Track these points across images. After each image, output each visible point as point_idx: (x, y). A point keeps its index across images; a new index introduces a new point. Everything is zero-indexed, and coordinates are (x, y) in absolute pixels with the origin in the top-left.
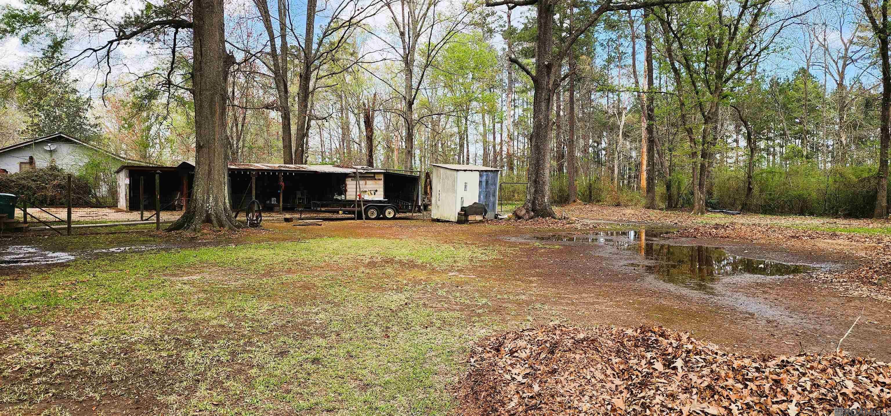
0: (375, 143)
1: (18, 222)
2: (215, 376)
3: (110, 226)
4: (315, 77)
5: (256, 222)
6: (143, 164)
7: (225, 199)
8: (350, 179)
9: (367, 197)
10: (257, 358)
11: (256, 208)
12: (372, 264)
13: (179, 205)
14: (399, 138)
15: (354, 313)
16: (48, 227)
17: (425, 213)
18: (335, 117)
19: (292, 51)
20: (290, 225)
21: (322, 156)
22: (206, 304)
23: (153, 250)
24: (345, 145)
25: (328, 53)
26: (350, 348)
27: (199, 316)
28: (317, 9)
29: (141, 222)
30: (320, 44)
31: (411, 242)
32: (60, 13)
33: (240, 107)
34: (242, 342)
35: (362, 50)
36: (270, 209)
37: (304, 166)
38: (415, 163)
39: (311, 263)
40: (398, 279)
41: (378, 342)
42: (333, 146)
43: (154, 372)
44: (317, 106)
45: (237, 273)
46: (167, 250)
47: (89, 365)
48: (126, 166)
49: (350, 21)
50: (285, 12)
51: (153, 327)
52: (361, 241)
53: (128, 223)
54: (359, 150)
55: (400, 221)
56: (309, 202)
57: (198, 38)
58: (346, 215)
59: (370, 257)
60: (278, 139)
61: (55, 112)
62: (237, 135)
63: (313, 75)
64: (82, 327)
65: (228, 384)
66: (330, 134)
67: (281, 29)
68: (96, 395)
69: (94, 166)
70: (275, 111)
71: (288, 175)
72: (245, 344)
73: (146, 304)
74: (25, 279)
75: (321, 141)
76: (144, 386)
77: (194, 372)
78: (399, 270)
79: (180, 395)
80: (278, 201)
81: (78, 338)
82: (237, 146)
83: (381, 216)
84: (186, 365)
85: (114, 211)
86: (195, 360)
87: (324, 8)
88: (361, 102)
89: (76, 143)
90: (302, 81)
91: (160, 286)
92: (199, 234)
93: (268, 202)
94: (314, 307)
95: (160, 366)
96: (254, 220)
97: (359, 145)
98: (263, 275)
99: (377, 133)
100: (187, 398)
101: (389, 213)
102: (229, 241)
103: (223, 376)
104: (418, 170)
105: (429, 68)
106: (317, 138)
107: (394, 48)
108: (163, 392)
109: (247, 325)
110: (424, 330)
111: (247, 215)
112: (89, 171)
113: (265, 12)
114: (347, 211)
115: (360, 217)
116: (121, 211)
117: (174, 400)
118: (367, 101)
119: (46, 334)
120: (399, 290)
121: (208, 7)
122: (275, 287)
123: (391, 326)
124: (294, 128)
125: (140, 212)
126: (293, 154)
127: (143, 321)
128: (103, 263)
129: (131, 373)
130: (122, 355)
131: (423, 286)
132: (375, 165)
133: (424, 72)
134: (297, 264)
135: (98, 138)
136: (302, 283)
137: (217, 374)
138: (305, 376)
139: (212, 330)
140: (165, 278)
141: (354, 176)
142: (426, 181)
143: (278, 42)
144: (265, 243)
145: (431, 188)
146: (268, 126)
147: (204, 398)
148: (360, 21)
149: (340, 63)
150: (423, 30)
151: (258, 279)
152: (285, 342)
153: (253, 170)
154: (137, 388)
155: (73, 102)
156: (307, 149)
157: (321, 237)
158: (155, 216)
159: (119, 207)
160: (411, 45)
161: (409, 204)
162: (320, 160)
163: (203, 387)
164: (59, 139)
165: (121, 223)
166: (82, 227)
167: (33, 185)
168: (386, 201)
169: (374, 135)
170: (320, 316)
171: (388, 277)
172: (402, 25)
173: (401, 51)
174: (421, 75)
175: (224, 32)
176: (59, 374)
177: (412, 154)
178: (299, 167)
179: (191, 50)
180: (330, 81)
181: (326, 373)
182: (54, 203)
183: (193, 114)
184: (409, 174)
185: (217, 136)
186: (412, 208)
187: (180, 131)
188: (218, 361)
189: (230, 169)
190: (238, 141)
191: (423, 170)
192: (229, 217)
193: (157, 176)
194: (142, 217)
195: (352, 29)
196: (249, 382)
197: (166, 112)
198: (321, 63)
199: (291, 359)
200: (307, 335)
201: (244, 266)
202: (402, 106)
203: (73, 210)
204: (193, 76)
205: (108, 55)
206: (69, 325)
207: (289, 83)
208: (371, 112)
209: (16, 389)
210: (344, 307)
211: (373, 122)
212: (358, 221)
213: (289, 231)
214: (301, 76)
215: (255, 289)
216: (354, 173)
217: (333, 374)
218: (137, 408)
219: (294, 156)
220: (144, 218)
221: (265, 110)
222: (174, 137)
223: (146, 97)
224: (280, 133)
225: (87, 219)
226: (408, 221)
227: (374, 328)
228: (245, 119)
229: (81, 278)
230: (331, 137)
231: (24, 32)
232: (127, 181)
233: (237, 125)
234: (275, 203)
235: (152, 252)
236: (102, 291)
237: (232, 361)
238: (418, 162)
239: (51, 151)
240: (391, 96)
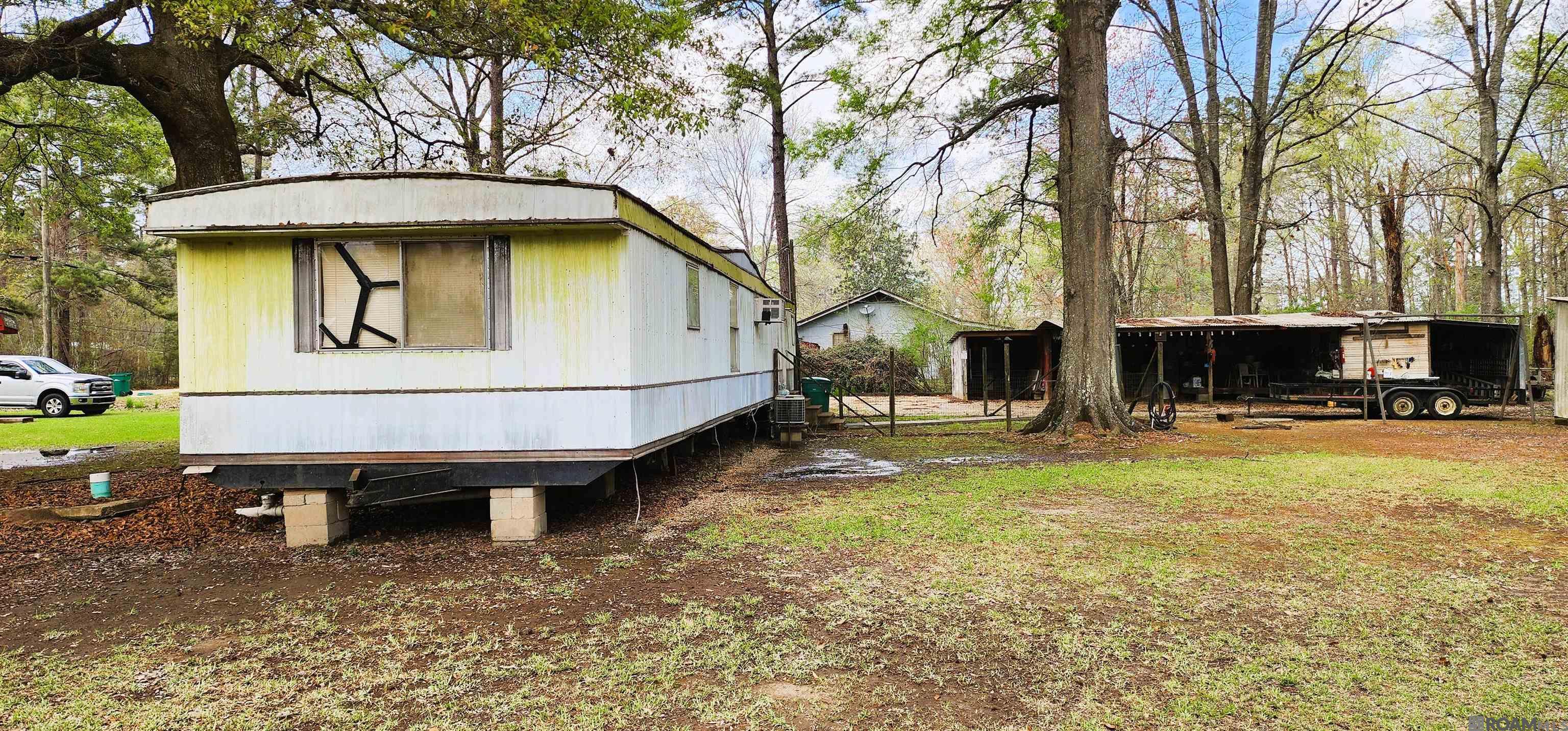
0: (1407, 261)
1: (834, 417)
2: (1108, 681)
3: (944, 423)
4: (1275, 148)
5: (1165, 421)
6: (986, 328)
7: (1111, 382)
8: (1350, 338)
9: (1389, 373)
10: (1177, 661)
11: (1165, 396)
12: (1405, 511)
13: (1038, 390)
14: (1466, 247)
15: (1366, 605)
16: (867, 424)
17: (1537, 405)
18: (1317, 218)
19: (1228, 107)
20: (1229, 425)
21: (1290, 295)
22: (1086, 558)
23: (1004, 463)
24: (1338, 270)
25: (1300, 99)
26: (1361, 674)
27: (1077, 577)
28: (1277, 22)
29: (985, 418)
30: (1284, 85)
31: (1501, 469)
32: (879, 118)
33: (1134, 222)
34: (1149, 630)
35: (1374, 80)
36: (1190, 397)
37: (1253, 317)
38: (1508, 297)
39: (1271, 501)
40: (1468, 547)
41: (1424, 670)
42: (1314, 274)
43: (1014, 658)
44: (1279, 201)
45: (1136, 509)
46: (1023, 464)
47: (926, 631)
48: (962, 333)
49: (1347, 30)
50: (1214, 42)
51: (1009, 585)
52: (1378, 463)
53: (968, 419)
54: (1370, 279)
55: (1472, 422)
56: (1265, 385)
57: (1066, 119)
58: (1343, 410)
59: (1399, 495)
60: (1202, 271)
61: (872, 259)
62: (1130, 270)
63: (1271, 146)
64: (916, 573)
65: (1130, 698)
66: (1305, 251)
67: (1208, 75)
68: (939, 678)
69: (920, 333)
70: (1197, 221)
71: (1222, 336)
72: (1155, 634)
73: (997, 548)
74: (844, 496)
75: (1288, 266)
76: (1001, 676)
77: (1074, 668)
78: (1472, 528)
79: (1054, 702)
80: (1205, 384)
81: (912, 589)
82: (1131, 289)
83: (1425, 411)
84: (1061, 654)
85: (948, 400)
86: (1075, 649)
87: (1293, 16)
88: (1374, 181)
89: (898, 301)
90: (1249, 160)
91: (1017, 521)
92: (1071, 440)
93: (1187, 385)
94: (1280, 584)
95: (1023, 650)
96: (1163, 418)
97: (1370, 267)
98: (1182, 517)
99: (1410, 241)
100: (1065, 708)
101: (1445, 406)
102: (1119, 454)
103: (1119, 683)
104: (1517, 310)
105: (1543, 90)
106: (1280, 262)
107: (1451, 63)
108: (1029, 692)
109: (1156, 602)
110: (1538, 662)
111: (1150, 409)
112: (916, 342)
113: (1178, 50)
114: (1345, 401)
115: (1374, 413)
116: (954, 400)
117: (1046, 708)
118: (1386, 179)
119: (873, 577)
120: (1472, 570)
121: (1082, 65)
122: (1204, 538)
123: (1453, 642)
124: (1232, 248)
125: (982, 403)
126: (1232, 295)
127: (995, 574)
128: (937, 479)
129: (982, 653)
130: (969, 623)
131: (1533, 566)
132: (1407, 306)
133: (1527, 101)
134: (1243, 500)
135: (924, 291)
136: (1255, 536)
137: (1110, 678)
138: (1269, 710)
139: (1099, 602)
140: (1022, 509)
141: (1359, 332)
142: (1538, 335)
143: (1202, 99)
144: (1183, 458)
145: (1552, 350)
146: (1184, 249)
147: (1092, 713)
148: (1369, 26)
149: (1326, 115)
150: (1523, 11)
151: (1174, 522)
152: (1226, 642)
153: (1159, 329)
154: (992, 679)
155: (894, 242)
156: (1259, 285)
157: (1290, 451)
158: (1005, 408)
159: (954, 395)
160: (1492, 49)
161: (1495, 386)
162: (1287, 304)
163: (1088, 694)
164: (878, 298)
165: (958, 419)
166: (908, 425)
167: (848, 364)
168: (1436, 381)
169: (1405, 245)
170: (1294, 602)
171: (1446, 540)
172: (1469, 12)
173: (1470, 67)
174: (1520, 107)
175: (1107, 100)
176: (891, 639)
177: (1499, 278)
178: (1245, 319)
179: (1055, 138)
180: (1306, 151)
181: (1311, 711)
182: (871, 389)
183: (1057, 242)
184: (1493, 321)
185: (1098, 276)
186: (1502, 394)
187: (1038, 270)
188: (1111, 656)
189: (1119, 330)
190: (1132, 279)
191: (1531, 311)
192: (1119, 412)
193: (1006, 347)
194: (985, 411)
195: (1353, 42)
196: (1165, 700)
197: (1017, 243)
198: (1285, 121)
199: (1240, 675)
200: (1268, 636)
201: (1147, 498)
202: (1474, 177)
203: (897, 399)
204: (1058, 180)
205: (939, 168)
206: (899, 568)
207: (1222, 169)
208: (1396, 201)
209: (842, 650)
210: (1345, 590)
211: (1401, 219)
212: (1372, 423)
213: (1226, 438)
214: (1245, 152)
215: (1167, 540)
216: (1360, 325)
217: (1326, 717)
218: (994, 709)
219: (1233, 300)
220: (989, 413)
221: (1178, 221)
222: (1029, 283)
223: (990, 224)
224: (1206, 258)
225: (913, 413)
226: (1493, 425)
227: (1412, 641)
228: (1143, 242)
229: (910, 500)
230: (1308, 257)
231: (836, 154)
232: (965, 355)
233: (1129, 253)
234: (1200, 386)
235: (1003, 466)
236: (938, 522)
237: (1134, 660)
238: (1516, 293)
239: (868, 315)
240: (1445, 162)
